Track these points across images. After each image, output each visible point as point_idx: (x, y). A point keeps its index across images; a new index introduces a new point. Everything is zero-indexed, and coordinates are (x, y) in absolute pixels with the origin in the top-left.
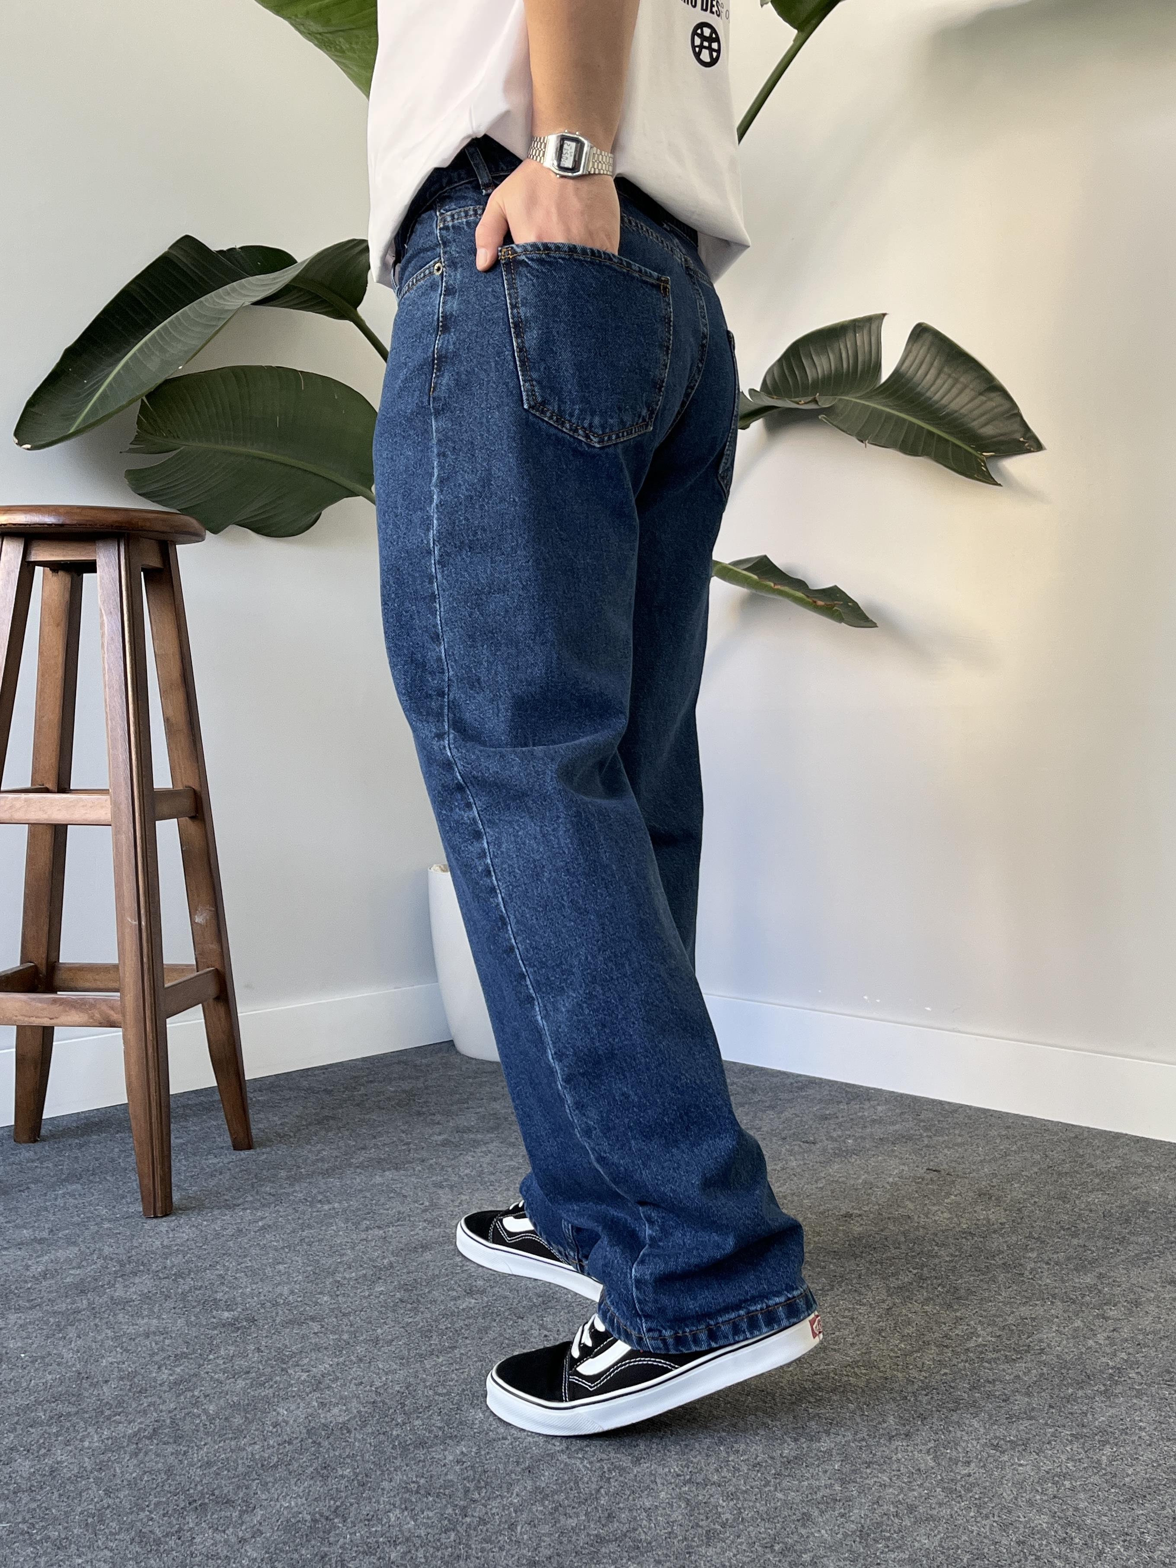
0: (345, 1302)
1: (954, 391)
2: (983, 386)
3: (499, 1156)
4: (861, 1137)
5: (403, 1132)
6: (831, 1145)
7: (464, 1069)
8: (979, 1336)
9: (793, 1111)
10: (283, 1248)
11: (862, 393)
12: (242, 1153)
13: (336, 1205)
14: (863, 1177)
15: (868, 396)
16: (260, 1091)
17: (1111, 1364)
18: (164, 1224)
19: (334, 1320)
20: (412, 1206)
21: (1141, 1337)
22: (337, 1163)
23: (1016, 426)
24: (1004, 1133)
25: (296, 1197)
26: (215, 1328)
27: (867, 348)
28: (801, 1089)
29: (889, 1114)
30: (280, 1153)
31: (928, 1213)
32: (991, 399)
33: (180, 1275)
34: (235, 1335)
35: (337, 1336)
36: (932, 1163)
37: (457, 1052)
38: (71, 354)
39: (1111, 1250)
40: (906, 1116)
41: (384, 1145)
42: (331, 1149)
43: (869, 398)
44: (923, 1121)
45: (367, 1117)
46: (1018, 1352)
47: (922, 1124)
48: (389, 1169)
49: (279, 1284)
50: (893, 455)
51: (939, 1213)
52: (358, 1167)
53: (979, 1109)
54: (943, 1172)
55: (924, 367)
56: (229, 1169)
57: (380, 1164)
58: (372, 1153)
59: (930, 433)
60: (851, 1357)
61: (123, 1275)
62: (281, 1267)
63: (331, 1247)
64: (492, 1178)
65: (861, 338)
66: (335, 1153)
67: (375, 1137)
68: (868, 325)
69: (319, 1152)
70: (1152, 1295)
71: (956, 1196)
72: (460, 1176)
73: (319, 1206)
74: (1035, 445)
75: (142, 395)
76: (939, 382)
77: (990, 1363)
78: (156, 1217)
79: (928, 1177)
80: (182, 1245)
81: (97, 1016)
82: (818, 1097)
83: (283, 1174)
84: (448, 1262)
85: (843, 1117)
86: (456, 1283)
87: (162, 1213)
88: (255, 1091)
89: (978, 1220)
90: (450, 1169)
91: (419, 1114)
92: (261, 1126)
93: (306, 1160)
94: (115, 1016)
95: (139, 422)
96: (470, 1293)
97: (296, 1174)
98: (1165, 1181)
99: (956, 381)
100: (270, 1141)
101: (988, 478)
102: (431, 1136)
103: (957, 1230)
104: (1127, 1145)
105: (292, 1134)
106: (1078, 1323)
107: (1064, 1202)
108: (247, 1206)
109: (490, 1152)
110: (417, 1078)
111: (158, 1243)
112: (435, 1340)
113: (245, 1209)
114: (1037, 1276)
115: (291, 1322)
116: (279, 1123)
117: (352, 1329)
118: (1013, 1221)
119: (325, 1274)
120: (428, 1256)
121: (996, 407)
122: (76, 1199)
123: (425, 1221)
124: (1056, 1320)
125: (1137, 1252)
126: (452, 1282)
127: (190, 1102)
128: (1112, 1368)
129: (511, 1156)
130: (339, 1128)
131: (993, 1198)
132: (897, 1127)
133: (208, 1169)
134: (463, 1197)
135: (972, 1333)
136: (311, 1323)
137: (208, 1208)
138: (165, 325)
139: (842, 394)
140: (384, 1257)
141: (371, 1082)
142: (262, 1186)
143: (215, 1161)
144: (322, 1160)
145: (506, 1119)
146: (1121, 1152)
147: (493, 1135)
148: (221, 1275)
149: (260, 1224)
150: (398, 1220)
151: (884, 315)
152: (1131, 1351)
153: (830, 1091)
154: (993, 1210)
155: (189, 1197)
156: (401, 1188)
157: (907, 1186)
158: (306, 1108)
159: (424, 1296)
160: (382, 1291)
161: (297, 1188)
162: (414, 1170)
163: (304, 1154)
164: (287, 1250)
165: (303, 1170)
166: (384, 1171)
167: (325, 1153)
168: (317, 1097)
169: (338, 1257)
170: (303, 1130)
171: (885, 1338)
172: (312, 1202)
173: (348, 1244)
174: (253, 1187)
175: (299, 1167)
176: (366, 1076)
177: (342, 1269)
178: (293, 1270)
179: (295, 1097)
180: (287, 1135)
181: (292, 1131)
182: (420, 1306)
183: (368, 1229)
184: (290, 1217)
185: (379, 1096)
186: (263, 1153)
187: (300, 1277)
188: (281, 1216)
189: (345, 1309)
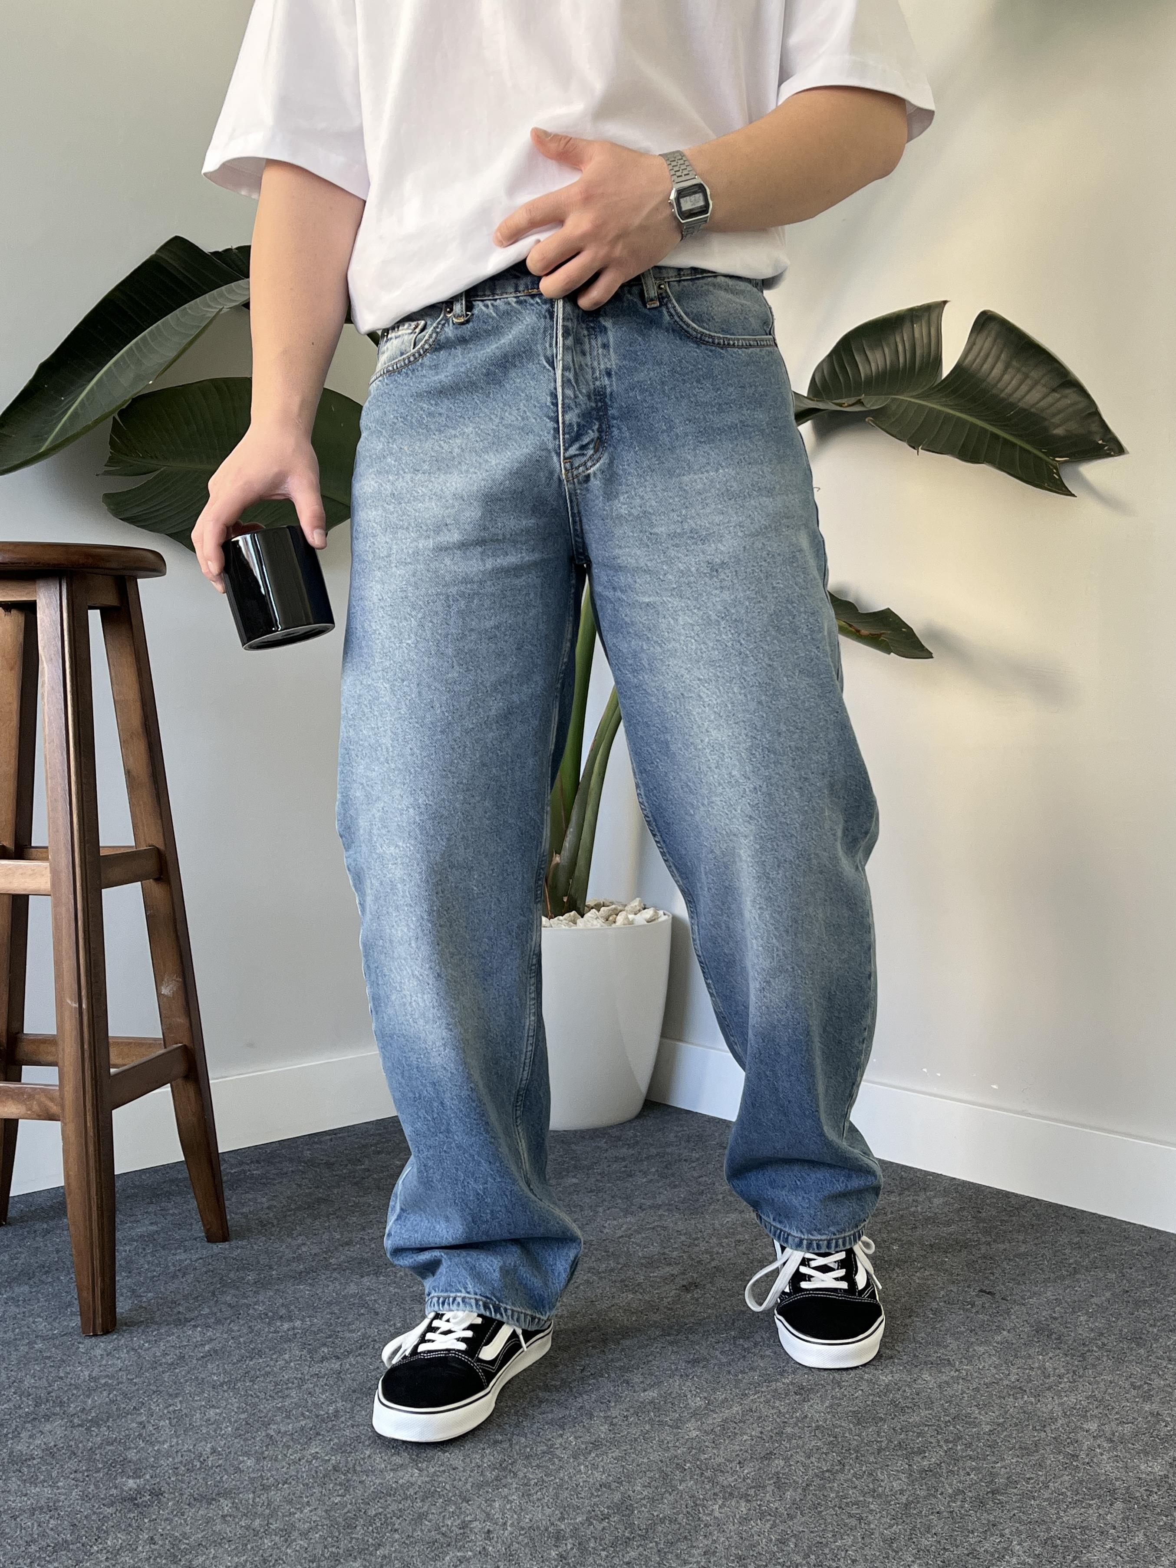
0: (270, 1470)
1: (1024, 388)
2: (1055, 384)
4: (909, 1242)
10: (222, 1385)
11: (920, 391)
12: (215, 1246)
13: (298, 1323)
14: (903, 1300)
15: (924, 396)
16: (258, 1162)
18: (101, 1346)
19: (251, 1496)
20: (381, 1328)
22: (314, 1264)
23: (1094, 427)
24: (1076, 1240)
25: (256, 1310)
26: (112, 1504)
27: (925, 340)
29: (946, 1210)
30: (256, 1247)
32: (1066, 397)
33: (96, 1422)
34: (132, 1515)
36: (987, 1282)
38: (47, 369)
40: (965, 1213)
41: (371, 1240)
42: (312, 1243)
43: (928, 396)
44: (984, 1221)
45: (362, 1200)
47: (981, 1225)
48: (369, 1275)
50: (951, 463)
52: (335, 1269)
53: (1050, 1205)
54: (997, 1296)
55: (990, 360)
56: (195, 1269)
58: (354, 1251)
59: (995, 436)
61: (34, 1419)
62: (212, 1413)
63: (277, 1384)
65: (919, 330)
66: (316, 1250)
67: (364, 1229)
68: (926, 314)
69: (299, 1247)
71: (1009, 1332)
73: (279, 1324)
74: (1114, 447)
75: (112, 412)
76: (1007, 377)
78: (95, 1335)
79: (979, 1302)
80: (112, 1377)
81: (36, 1107)
83: (251, 1277)
85: (892, 1213)
87: (103, 1331)
88: (252, 1162)
89: (1032, 1369)
92: (245, 1210)
93: (281, 1258)
94: (54, 1109)
95: (112, 443)
97: (265, 1277)
99: (1026, 376)
100: (249, 1230)
101: (1061, 488)
103: (1006, 1382)
105: (275, 1222)
106: (1139, 1538)
107: (1138, 1345)
108: (199, 1322)
111: (87, 1373)
112: (359, 1532)
113: (195, 1326)
114: (1095, 1460)
116: (266, 1205)
117: (268, 1511)
118: (1074, 1372)
119: (257, 1425)
121: (1072, 405)
122: (18, 1306)
127: (180, 1176)
130: (328, 1217)
131: (1054, 1336)
132: (953, 1228)
133: (172, 1268)
135: (1006, 1549)
136: (222, 1500)
137: (156, 1323)
138: (145, 336)
139: (897, 393)
140: (331, 1402)
141: (379, 1153)
142: (223, 1293)
143: (183, 1256)
144: (299, 1259)
148: (141, 1423)
149: (207, 1348)
150: (361, 1349)
151: (945, 302)
154: (1051, 1355)
155: (141, 1307)
156: (375, 1300)
157: (954, 1316)
158: (299, 1186)
159: (362, 1463)
160: (317, 1453)
161: (261, 1298)
162: (395, 1277)
163: (281, 1249)
164: (225, 1388)
165: (274, 1273)
166: (362, 1277)
167: (304, 1250)
168: (316, 1171)
169: (280, 1400)
170: (289, 1216)
171: (897, 1552)
172: (272, 1319)
173: (296, 1381)
174: (213, 1294)
175: (271, 1268)
176: (375, 1145)
177: (278, 1419)
178: (224, 1418)
179: (292, 1171)
180: (269, 1223)
181: (276, 1218)
182: (354, 1478)
183: (324, 1359)
184: (242, 1340)
185: (382, 1172)
186: (237, 1248)
187: (230, 1429)
188: (233, 1338)
189: (268, 1479)
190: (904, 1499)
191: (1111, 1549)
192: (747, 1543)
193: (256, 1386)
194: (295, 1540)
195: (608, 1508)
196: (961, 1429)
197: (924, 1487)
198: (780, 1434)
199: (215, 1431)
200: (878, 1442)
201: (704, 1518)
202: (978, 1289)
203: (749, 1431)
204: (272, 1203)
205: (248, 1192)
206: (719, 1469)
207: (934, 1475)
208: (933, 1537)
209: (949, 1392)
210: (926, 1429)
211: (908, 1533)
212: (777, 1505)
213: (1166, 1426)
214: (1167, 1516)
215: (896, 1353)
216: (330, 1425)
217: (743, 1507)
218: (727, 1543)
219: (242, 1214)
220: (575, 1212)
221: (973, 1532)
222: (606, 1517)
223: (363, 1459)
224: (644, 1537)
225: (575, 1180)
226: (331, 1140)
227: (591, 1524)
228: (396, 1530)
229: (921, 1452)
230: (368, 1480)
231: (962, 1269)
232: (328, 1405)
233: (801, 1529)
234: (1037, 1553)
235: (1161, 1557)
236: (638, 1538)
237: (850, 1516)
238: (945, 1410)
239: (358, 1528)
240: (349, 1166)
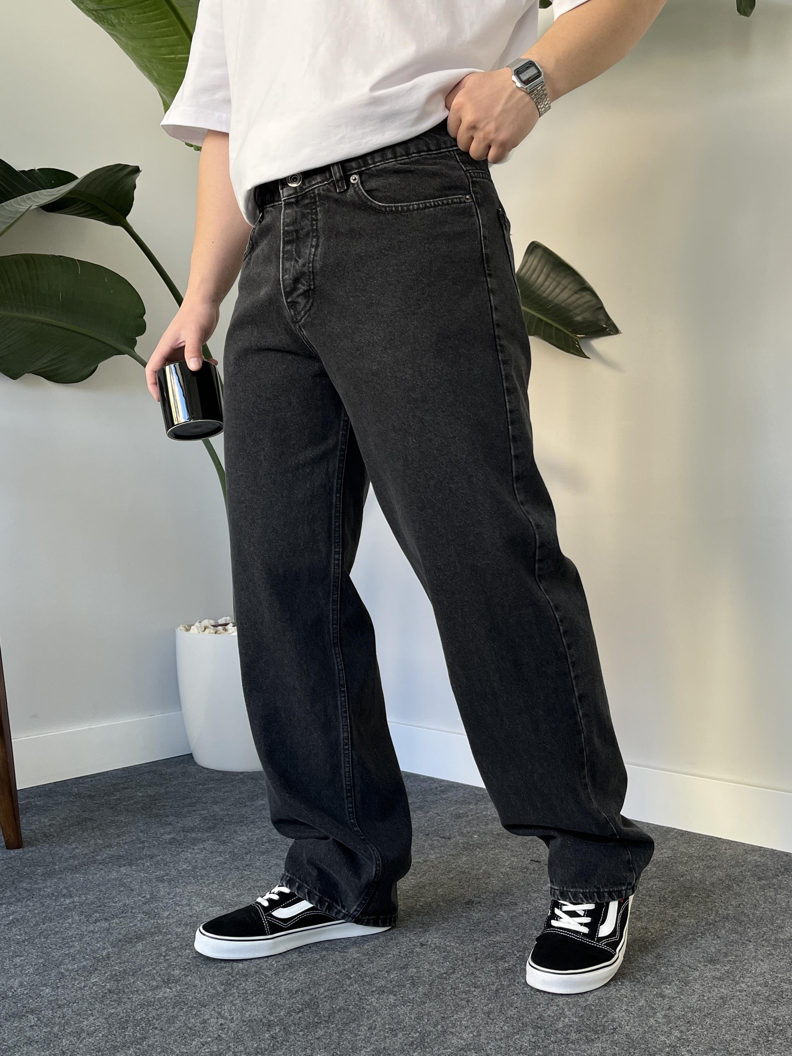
0: (63, 994)
1: (558, 290)
2: (578, 287)
3: (211, 853)
4: (484, 833)
5: (142, 832)
6: (461, 840)
7: (197, 777)
8: (565, 1017)
9: (436, 811)
10: (23, 941)
12: (12, 851)
13: (76, 899)
14: (484, 868)
17: (667, 1042)
19: (50, 1012)
20: (136, 899)
21: (690, 1015)
22: (85, 860)
23: (601, 316)
25: (45, 892)
28: (443, 792)
30: (42, 851)
31: (530, 899)
32: (583, 297)
35: (49, 1029)
36: (535, 855)
37: (195, 764)
39: (666, 932)
42: (83, 847)
45: (116, 818)
46: (596, 1032)
48: (124, 865)
49: (13, 977)
51: (538, 899)
52: (100, 863)
55: (537, 272)
57: (118, 860)
58: (113, 851)
59: (540, 320)
60: (465, 1040)
62: (17, 960)
63: (64, 939)
64: (203, 872)
66: (86, 851)
67: (119, 836)
69: (74, 849)
70: (697, 973)
72: (178, 870)
73: (62, 900)
74: (613, 330)
76: (547, 283)
77: (574, 1044)
79: (531, 867)
82: (455, 798)
83: (40, 870)
84: (155, 952)
85: (472, 815)
86: (157, 972)
90: (171, 865)
91: (157, 816)
92: (33, 827)
93: (61, 857)
96: (167, 983)
97: (50, 870)
98: (703, 869)
99: (560, 283)
100: (37, 840)
101: (580, 353)
102: (162, 835)
104: (676, 838)
105: (55, 835)
106: (642, 1002)
109: (205, 848)
110: (161, 785)
115: (14, 1015)
116: (48, 824)
117: (63, 1021)
119: (51, 966)
120: (140, 946)
121: (585, 302)
123: (144, 912)
124: (625, 999)
125: (685, 933)
126: (155, 971)
128: (669, 1047)
129: (220, 853)
130: (93, 829)
134: (178, 890)
135: (561, 1014)
136: (30, 1016)
140: (104, 949)
141: (126, 788)
142: (22, 881)
144: (74, 857)
145: (222, 820)
146: (672, 843)
147: (210, 834)
149: (11, 918)
150: (123, 913)
152: (683, 1028)
153: (464, 794)
156: (130, 882)
157: (516, 876)
158: (71, 811)
159: (129, 986)
160: (96, 982)
161: (49, 884)
162: (144, 866)
163: (61, 852)
164: (26, 943)
165: (56, 867)
166: (120, 867)
167: (77, 851)
168: (82, 801)
169: (67, 949)
170: (65, 830)
171: (493, 1020)
172: (57, 896)
173: (77, 936)
174: (14, 883)
175: (54, 864)
176: (123, 783)
177: (67, 961)
178: (27, 963)
179: (65, 802)
180: (51, 835)
181: (56, 832)
182: (124, 996)
183: (96, 921)
184: (36, 911)
185: (129, 800)
186: (29, 852)
187: (31, 969)
188: (29, 911)
189: (62, 1000)
190: (494, 988)
191: (626, 1010)
192: (396, 1021)
193: (48, 941)
194: (84, 1038)
195: (302, 1004)
196: (527, 943)
197: (507, 980)
198: (412, 952)
199: (21, 971)
200: (475, 954)
201: (367, 1007)
202: (530, 859)
203: (391, 952)
204: (51, 822)
205: (34, 816)
206: (374, 976)
207: (513, 972)
208: (515, 1009)
209: (517, 921)
210: (505, 944)
211: (499, 1008)
212: (413, 996)
213: (652, 935)
214: (657, 988)
215: (482, 900)
216: (104, 963)
217: (392, 999)
218: (383, 1021)
219: (30, 830)
220: (264, 822)
221: (539, 1005)
222: (301, 1011)
223: (130, 984)
224: (327, 1022)
225: (262, 802)
226: (91, 781)
227: (291, 1015)
228: (156, 1028)
229: (503, 958)
230: (134, 997)
231: (519, 848)
232: (102, 951)
233: (431, 1010)
234: (580, 1015)
235: (656, 1013)
236: (323, 1022)
237: (461, 999)
238: (516, 933)
239: (129, 1028)
240: (106, 798)
